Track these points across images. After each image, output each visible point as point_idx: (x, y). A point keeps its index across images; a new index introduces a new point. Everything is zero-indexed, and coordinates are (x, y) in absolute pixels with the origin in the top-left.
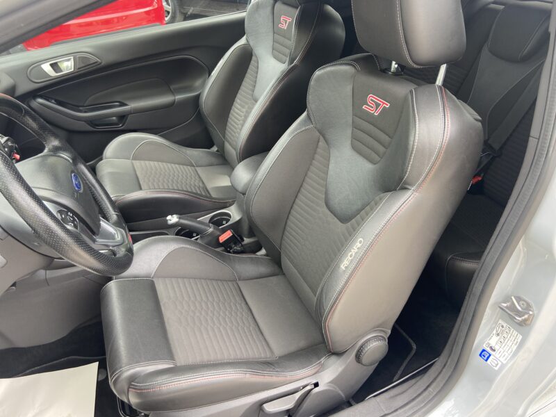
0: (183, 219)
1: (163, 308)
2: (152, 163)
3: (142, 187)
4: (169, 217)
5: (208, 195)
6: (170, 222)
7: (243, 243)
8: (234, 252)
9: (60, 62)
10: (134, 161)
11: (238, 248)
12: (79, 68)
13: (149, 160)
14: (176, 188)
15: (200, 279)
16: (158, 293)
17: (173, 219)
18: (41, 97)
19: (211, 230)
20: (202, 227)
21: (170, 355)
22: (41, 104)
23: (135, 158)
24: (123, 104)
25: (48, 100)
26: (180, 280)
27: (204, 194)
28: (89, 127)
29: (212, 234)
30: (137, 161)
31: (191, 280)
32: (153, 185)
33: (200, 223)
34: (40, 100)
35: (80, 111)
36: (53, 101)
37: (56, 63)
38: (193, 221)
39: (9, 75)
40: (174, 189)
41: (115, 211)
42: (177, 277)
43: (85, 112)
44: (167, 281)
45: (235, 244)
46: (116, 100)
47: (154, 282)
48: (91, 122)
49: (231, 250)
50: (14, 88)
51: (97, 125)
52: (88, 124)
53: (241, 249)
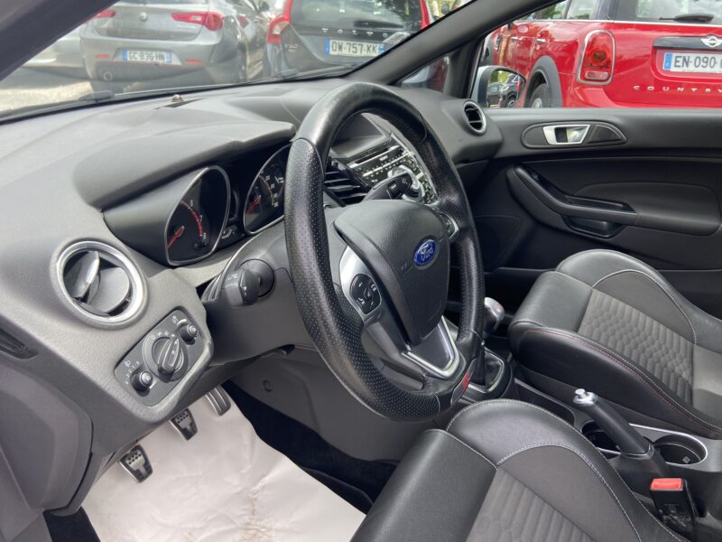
0: (602, 407)
1: (476, 524)
2: (621, 304)
3: (581, 330)
4: (580, 392)
5: (686, 400)
6: (577, 400)
7: (699, 520)
8: (670, 525)
9: (569, 128)
10: (595, 291)
11: (682, 522)
12: (590, 142)
13: (621, 300)
14: (625, 354)
15: (573, 523)
16: (489, 495)
17: (586, 398)
18: (524, 167)
19: (646, 456)
20: (632, 441)
22: (520, 176)
23: (599, 288)
24: (627, 208)
25: (530, 174)
26: (536, 500)
27: (679, 394)
28: (563, 223)
29: (643, 463)
30: (600, 293)
31: (556, 513)
32: (600, 334)
33: (633, 432)
34: (520, 171)
35: (564, 200)
36: (536, 177)
37: (564, 130)
38: (618, 421)
39: (500, 131)
40: (622, 355)
41: (476, 330)
42: (535, 493)
43: (570, 203)
44: (516, 487)
45: (680, 510)
46: (621, 200)
47: (494, 474)
48: (570, 218)
49: (665, 517)
50: (497, 146)
51: (575, 225)
52: (564, 220)
53: (690, 528)
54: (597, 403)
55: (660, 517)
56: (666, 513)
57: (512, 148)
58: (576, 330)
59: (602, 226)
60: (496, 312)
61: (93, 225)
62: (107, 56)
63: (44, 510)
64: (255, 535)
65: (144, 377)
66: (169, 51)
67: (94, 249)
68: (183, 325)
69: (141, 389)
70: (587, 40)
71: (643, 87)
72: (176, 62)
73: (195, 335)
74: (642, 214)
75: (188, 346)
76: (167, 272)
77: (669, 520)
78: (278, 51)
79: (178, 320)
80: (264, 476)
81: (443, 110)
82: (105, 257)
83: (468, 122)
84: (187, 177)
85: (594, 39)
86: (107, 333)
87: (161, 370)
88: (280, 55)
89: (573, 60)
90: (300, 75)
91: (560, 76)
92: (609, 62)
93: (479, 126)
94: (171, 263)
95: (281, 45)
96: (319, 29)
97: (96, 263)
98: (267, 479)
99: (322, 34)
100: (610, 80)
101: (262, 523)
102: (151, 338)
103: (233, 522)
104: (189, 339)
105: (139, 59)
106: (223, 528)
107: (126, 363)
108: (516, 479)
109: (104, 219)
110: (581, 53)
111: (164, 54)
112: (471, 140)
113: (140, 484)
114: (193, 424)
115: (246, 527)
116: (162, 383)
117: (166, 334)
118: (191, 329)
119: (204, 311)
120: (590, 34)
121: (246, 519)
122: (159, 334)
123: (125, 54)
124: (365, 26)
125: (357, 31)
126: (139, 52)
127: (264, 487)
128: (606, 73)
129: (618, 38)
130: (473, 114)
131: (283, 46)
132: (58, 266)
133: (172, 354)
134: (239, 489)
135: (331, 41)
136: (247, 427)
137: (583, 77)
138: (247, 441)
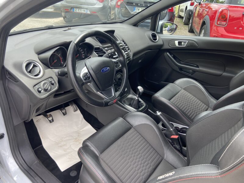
6: (156, 114)
8: (175, 148)
9: (183, 42)
10: (182, 90)
11: (178, 147)
12: (187, 46)
16: (128, 132)
17: (158, 113)
19: (172, 129)
21: (102, 152)
25: (171, 54)
28: (179, 70)
29: (170, 131)
30: (184, 90)
34: (168, 53)
37: (181, 42)
43: (182, 64)
44: (135, 132)
45: (177, 144)
46: (196, 64)
47: (131, 129)
48: (181, 68)
49: (174, 145)
50: (161, 46)
51: (182, 70)
52: (179, 69)
53: (179, 149)
54: (161, 115)
55: (172, 145)
56: (174, 144)
57: (166, 47)
58: (170, 100)
59: (190, 71)
60: (141, 90)
61: (35, 58)
62: (68, 10)
63: (23, 121)
64: (77, 141)
65: (40, 89)
66: (87, 9)
67: (33, 62)
68: (52, 81)
69: (40, 92)
70: (220, 10)
71: (238, 28)
72: (89, 12)
73: (54, 83)
74: (201, 69)
75: (52, 86)
76: (50, 69)
77: (175, 146)
78: (119, 11)
79: (50, 80)
80: (83, 128)
81: (146, 34)
82: (35, 64)
83: (152, 38)
84: (55, 49)
85: (222, 11)
86: (33, 80)
87: (44, 89)
88: (119, 12)
89: (215, 17)
90: (108, 22)
91: (210, 22)
92: (227, 19)
93: (156, 39)
94: (51, 67)
95: (120, 8)
96: (132, 3)
97: (32, 66)
98: (84, 129)
99: (133, 6)
100: (226, 25)
101: (80, 138)
102: (43, 82)
103: (73, 137)
104: (53, 84)
105: (78, 11)
106: (71, 138)
107: (37, 86)
108: (140, 134)
109: (38, 57)
110: (218, 15)
111: (85, 10)
112: (152, 44)
113: (51, 124)
114: (66, 112)
115: (76, 139)
116: (44, 92)
117: (47, 82)
118: (53, 82)
119: (57, 79)
120: (222, 9)
121: (77, 137)
122: (45, 82)
123: (73, 10)
124: (147, 3)
125: (145, 5)
126: (78, 9)
127: (83, 131)
128: (225, 23)
129: (230, 11)
130: (154, 36)
131: (121, 9)
132: (24, 65)
133: (48, 86)
134: (77, 130)
135: (136, 8)
136: (81, 116)
137: (217, 23)
138: (81, 119)
